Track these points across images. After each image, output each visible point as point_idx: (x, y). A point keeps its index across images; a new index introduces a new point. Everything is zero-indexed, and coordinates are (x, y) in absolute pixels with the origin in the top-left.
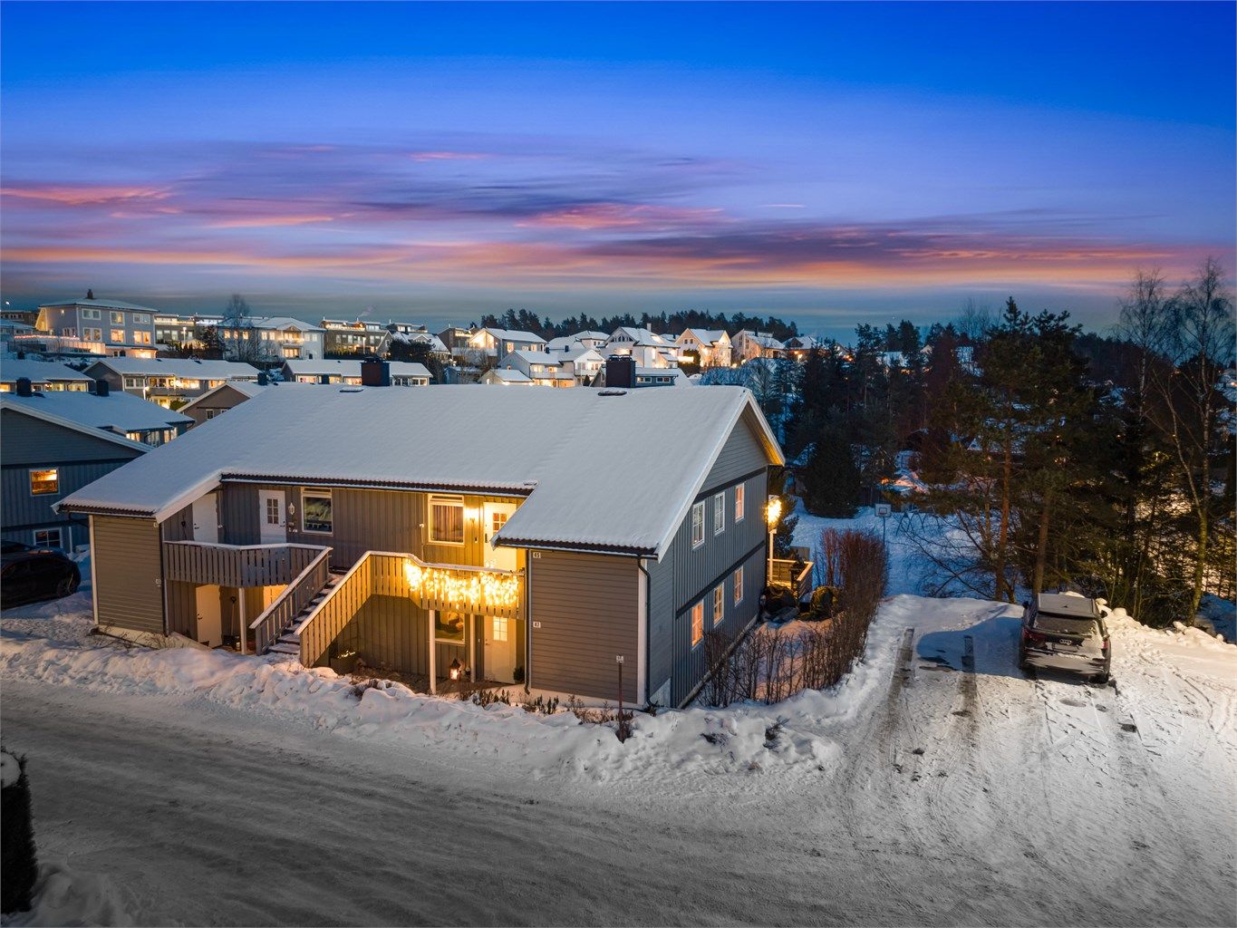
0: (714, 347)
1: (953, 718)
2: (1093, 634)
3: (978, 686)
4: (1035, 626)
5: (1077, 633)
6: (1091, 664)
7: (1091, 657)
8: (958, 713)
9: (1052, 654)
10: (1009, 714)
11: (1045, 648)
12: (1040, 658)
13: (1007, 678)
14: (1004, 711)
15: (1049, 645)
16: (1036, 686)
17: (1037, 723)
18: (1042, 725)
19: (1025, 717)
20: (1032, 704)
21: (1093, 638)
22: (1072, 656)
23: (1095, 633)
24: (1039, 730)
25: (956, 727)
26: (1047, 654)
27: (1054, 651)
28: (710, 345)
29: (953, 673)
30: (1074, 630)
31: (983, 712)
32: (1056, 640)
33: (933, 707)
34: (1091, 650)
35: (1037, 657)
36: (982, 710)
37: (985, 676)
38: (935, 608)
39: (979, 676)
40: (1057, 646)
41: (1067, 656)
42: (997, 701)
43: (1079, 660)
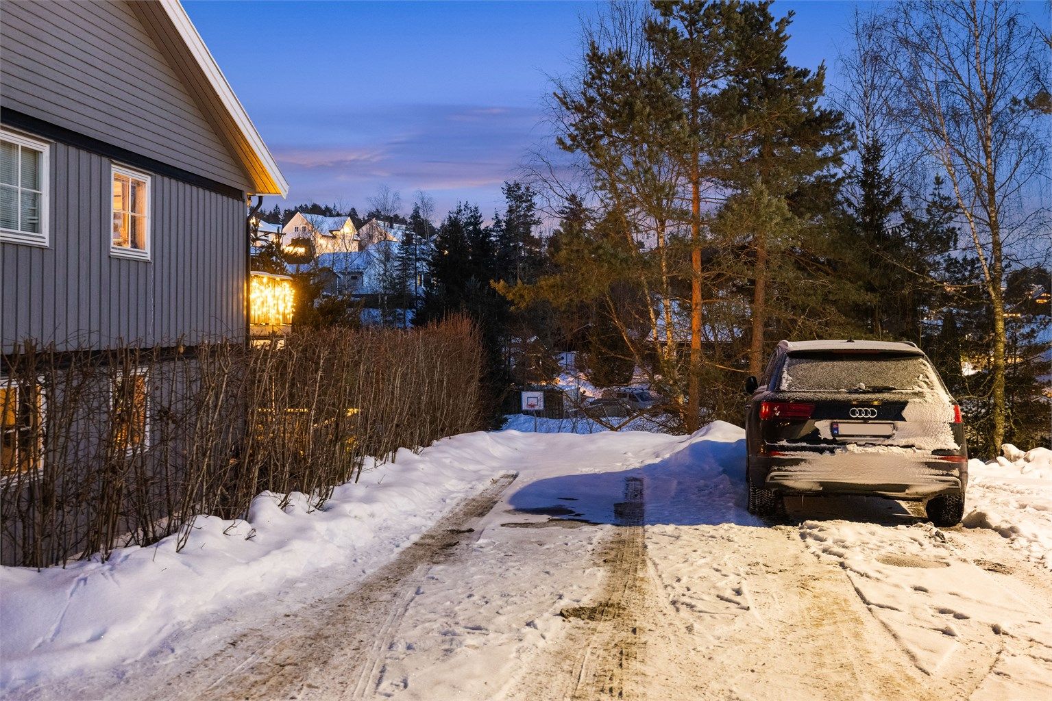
0: (334, 237)
1: (557, 628)
2: (925, 389)
3: (650, 546)
4: (784, 386)
5: (889, 390)
6: (929, 465)
7: (928, 445)
8: (578, 612)
9: (832, 451)
10: (747, 599)
11: (814, 437)
12: (803, 466)
13: (726, 526)
14: (729, 594)
15: (823, 427)
16: (803, 536)
17: (840, 616)
18: (857, 621)
19: (797, 604)
20: (808, 571)
21: (928, 396)
22: (880, 449)
23: (930, 385)
24: (857, 636)
25: (561, 655)
26: (821, 451)
27: (837, 443)
28: (330, 235)
29: (587, 529)
30: (879, 383)
31: (664, 603)
32: (838, 410)
33: (497, 602)
34: (927, 429)
35: (796, 462)
36: (659, 597)
37: (670, 528)
38: (571, 446)
39: (654, 530)
40: (845, 428)
41: (870, 449)
42: (705, 572)
43: (899, 458)
